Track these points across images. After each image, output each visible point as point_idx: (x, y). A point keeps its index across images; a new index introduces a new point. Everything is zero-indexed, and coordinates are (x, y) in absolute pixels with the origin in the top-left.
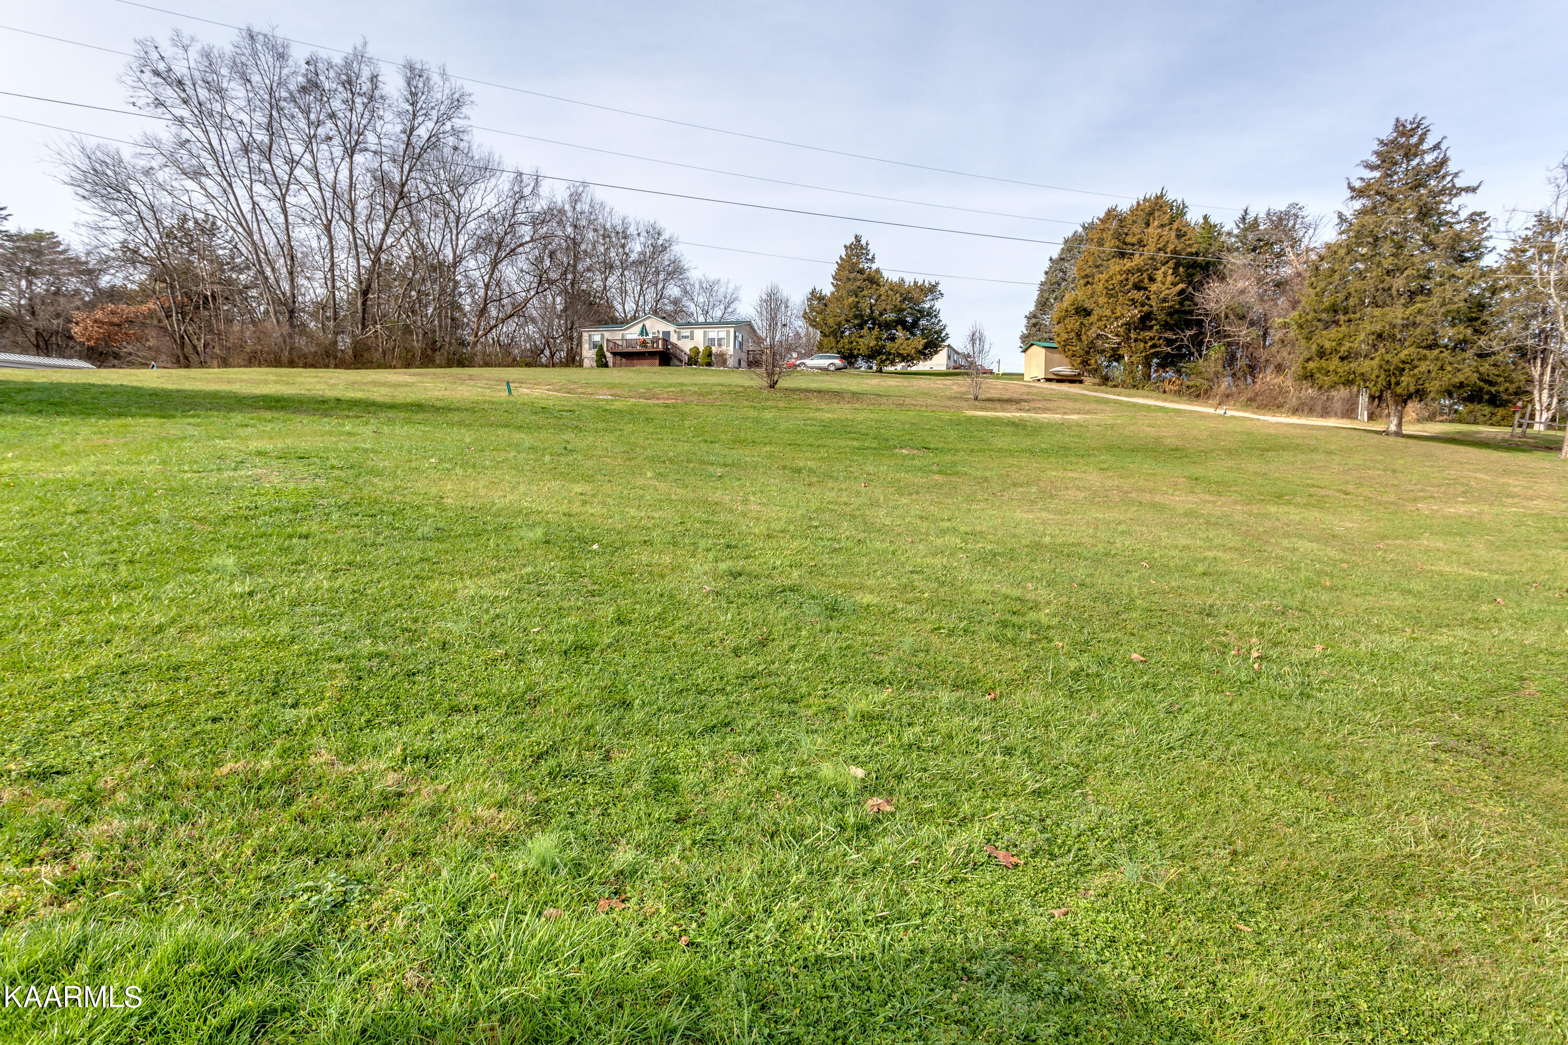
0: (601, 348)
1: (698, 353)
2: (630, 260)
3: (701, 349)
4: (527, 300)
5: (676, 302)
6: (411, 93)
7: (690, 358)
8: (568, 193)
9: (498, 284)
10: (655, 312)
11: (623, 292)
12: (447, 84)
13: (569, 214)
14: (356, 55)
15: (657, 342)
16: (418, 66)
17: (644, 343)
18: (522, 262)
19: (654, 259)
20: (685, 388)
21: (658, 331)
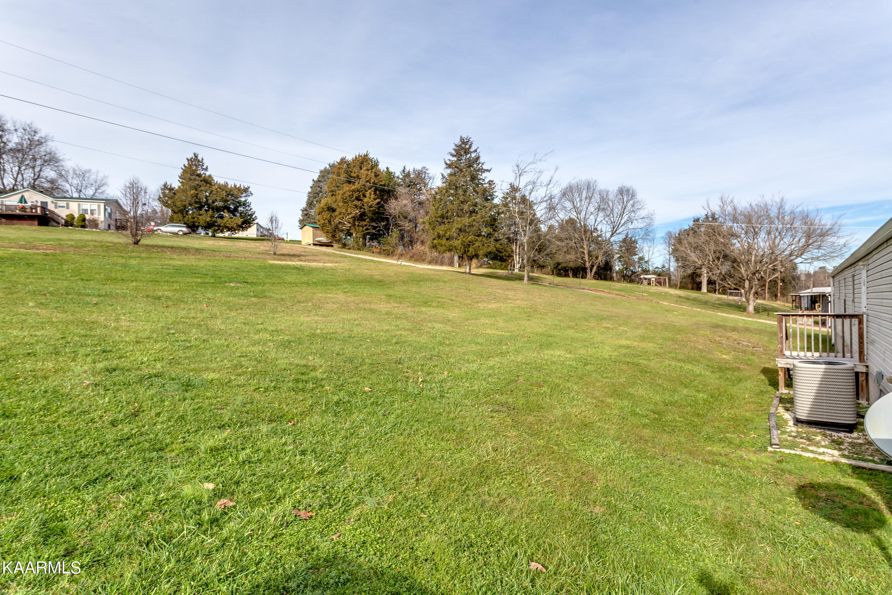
1: (73, 218)
2: (8, 147)
3: (76, 215)
7: (66, 222)
10: (33, 187)
15: (36, 209)
17: (23, 209)
20: (62, 242)
21: (37, 201)
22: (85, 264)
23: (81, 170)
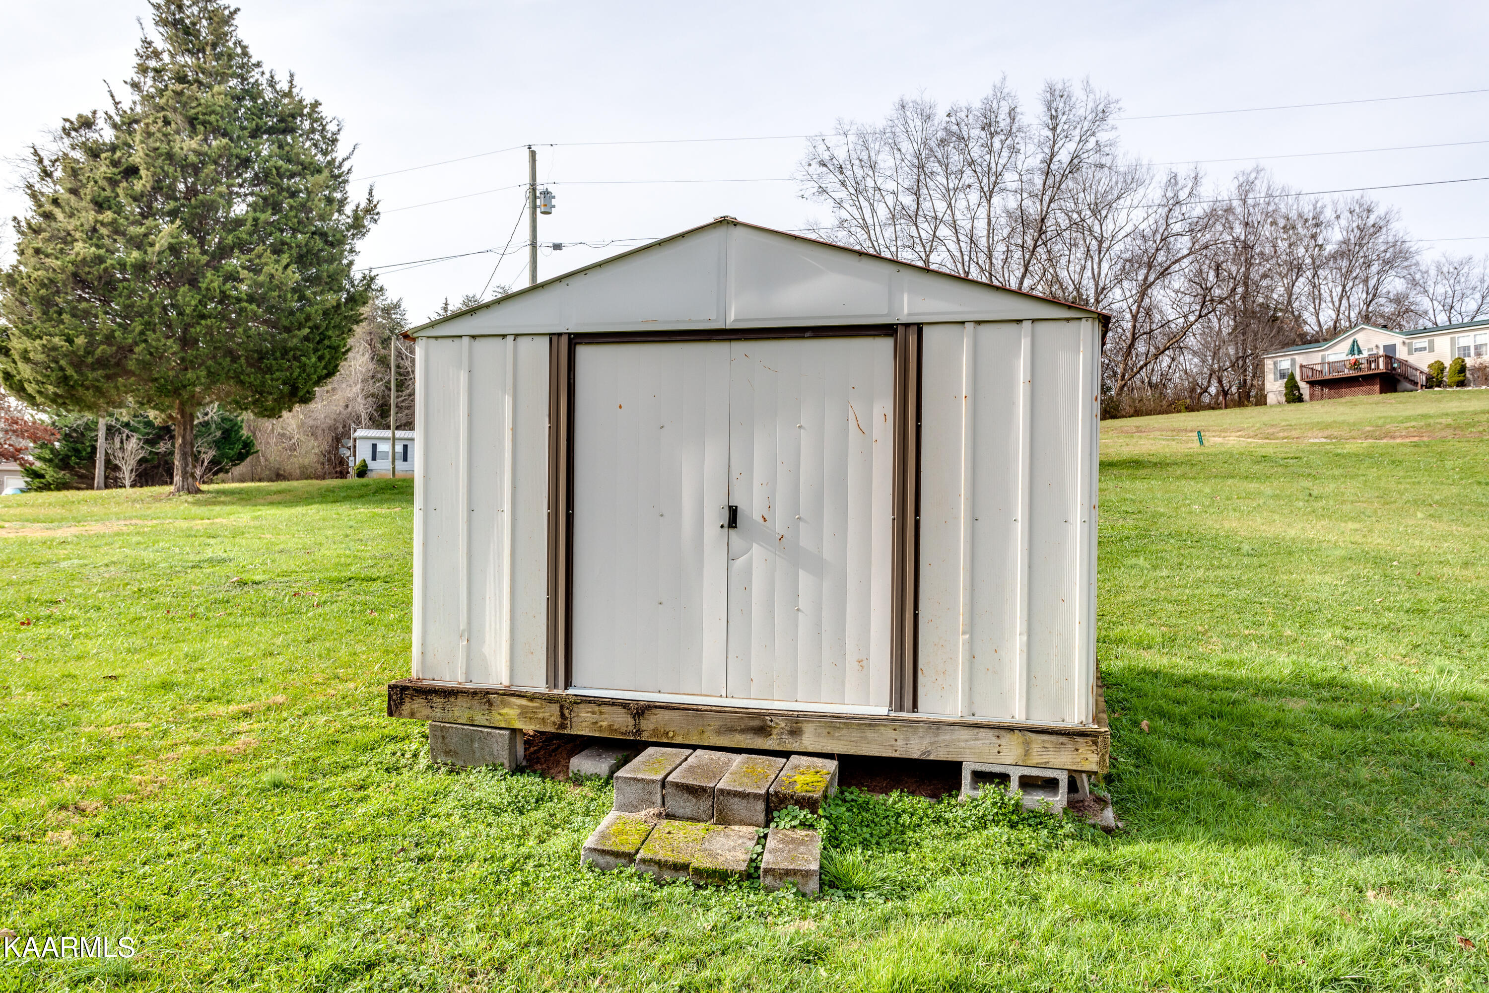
0: (1292, 377)
1: (1442, 370)
2: (1326, 253)
3: (1448, 363)
4: (1185, 331)
5: (1398, 300)
6: (1052, 117)
7: (1429, 378)
8: (1236, 183)
9: (1148, 314)
10: (1367, 319)
11: (1316, 297)
12: (1091, 96)
13: (1239, 210)
14: (995, 95)
15: (1376, 361)
16: (1059, 86)
17: (1356, 365)
18: (1178, 282)
19: (1361, 246)
20: (1431, 421)
21: (1377, 347)
22: (1480, 456)
23: (1451, 263)
